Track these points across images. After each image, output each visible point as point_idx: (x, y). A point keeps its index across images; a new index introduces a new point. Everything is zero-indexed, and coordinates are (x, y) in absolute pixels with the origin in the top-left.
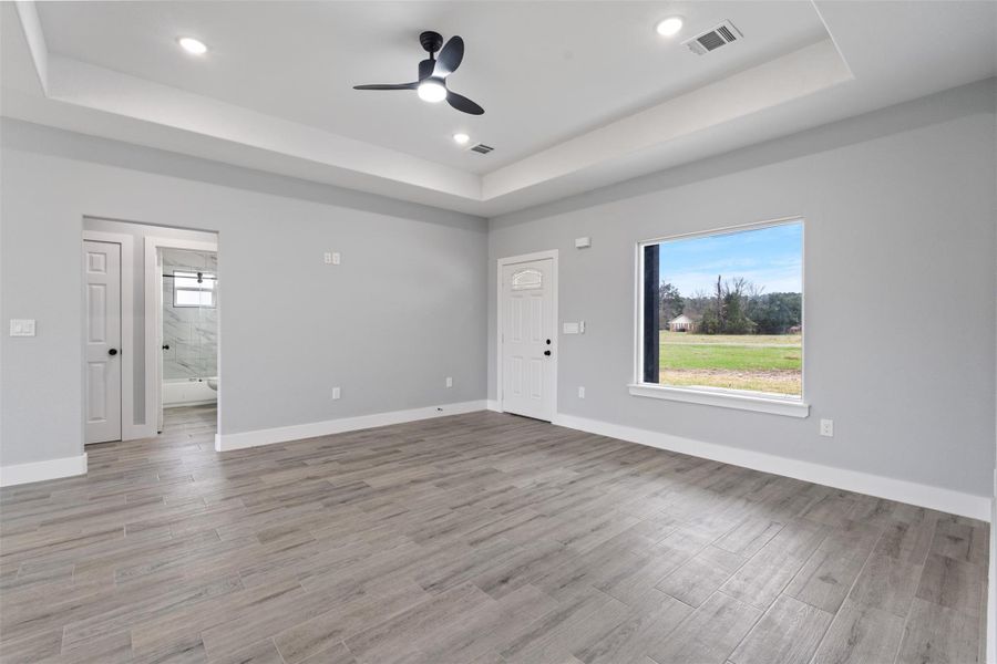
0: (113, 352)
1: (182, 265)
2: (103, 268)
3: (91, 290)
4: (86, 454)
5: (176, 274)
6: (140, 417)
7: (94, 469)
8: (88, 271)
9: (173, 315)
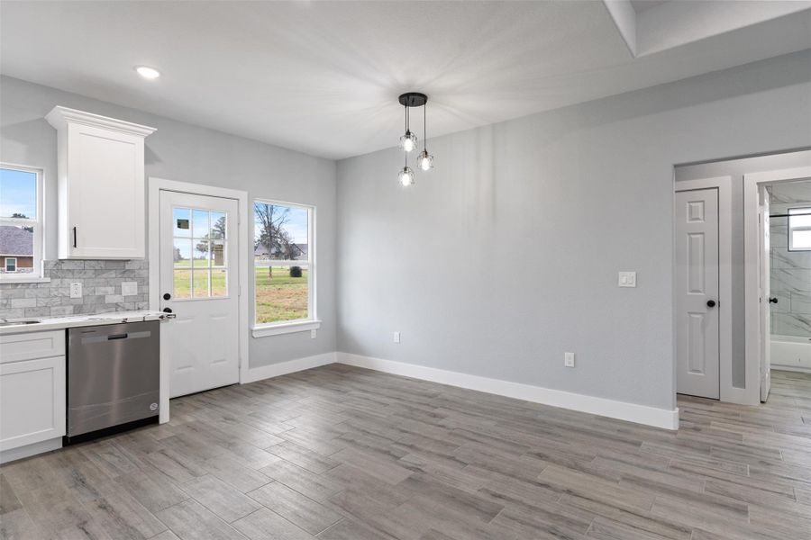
0: (711, 304)
1: (798, 201)
2: (701, 216)
3: (691, 239)
4: (677, 409)
5: (791, 212)
6: (740, 380)
7: (685, 428)
8: (688, 222)
9: (788, 261)
